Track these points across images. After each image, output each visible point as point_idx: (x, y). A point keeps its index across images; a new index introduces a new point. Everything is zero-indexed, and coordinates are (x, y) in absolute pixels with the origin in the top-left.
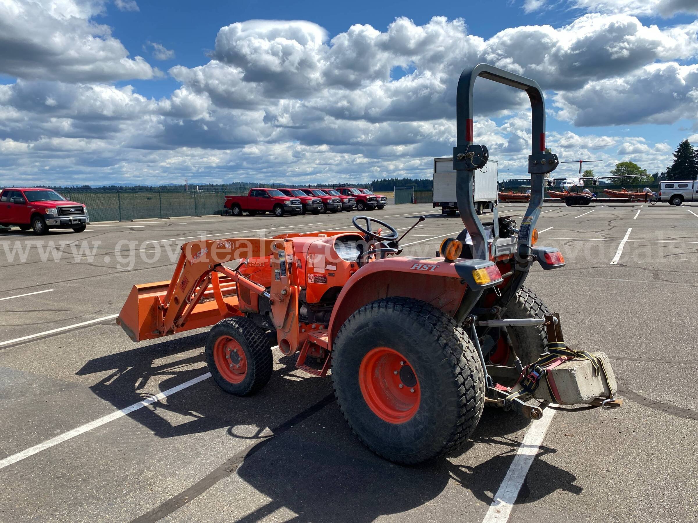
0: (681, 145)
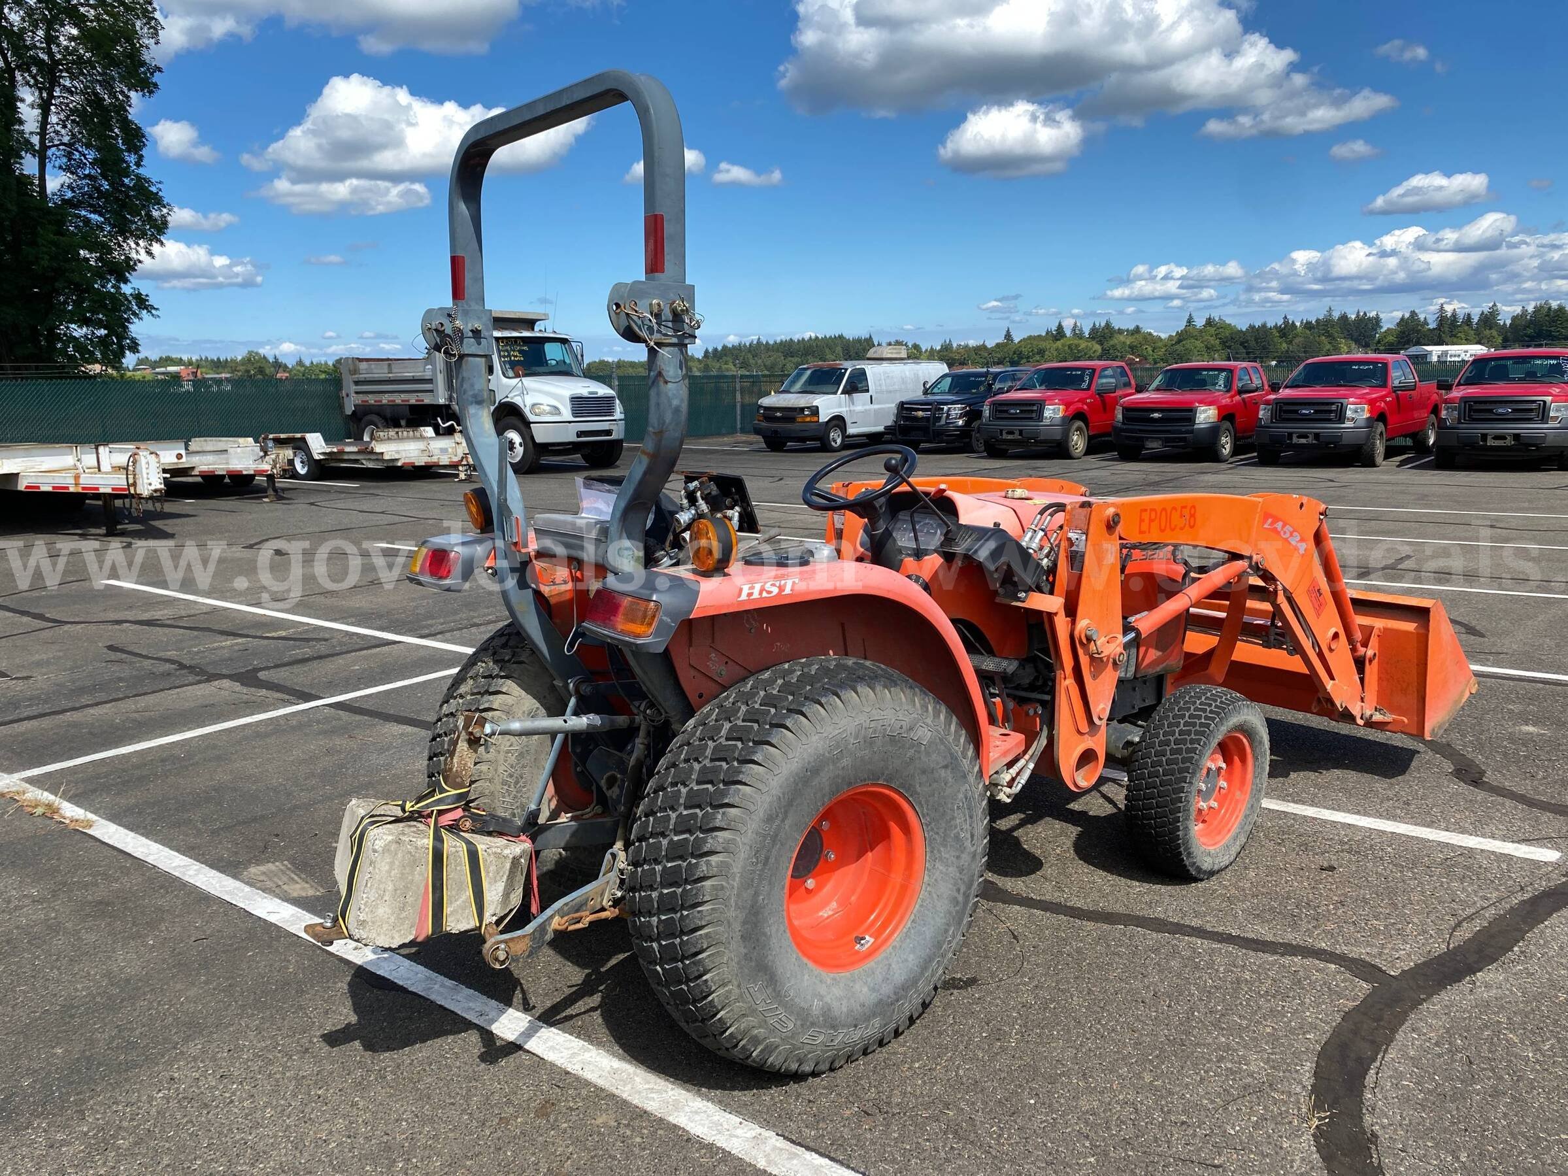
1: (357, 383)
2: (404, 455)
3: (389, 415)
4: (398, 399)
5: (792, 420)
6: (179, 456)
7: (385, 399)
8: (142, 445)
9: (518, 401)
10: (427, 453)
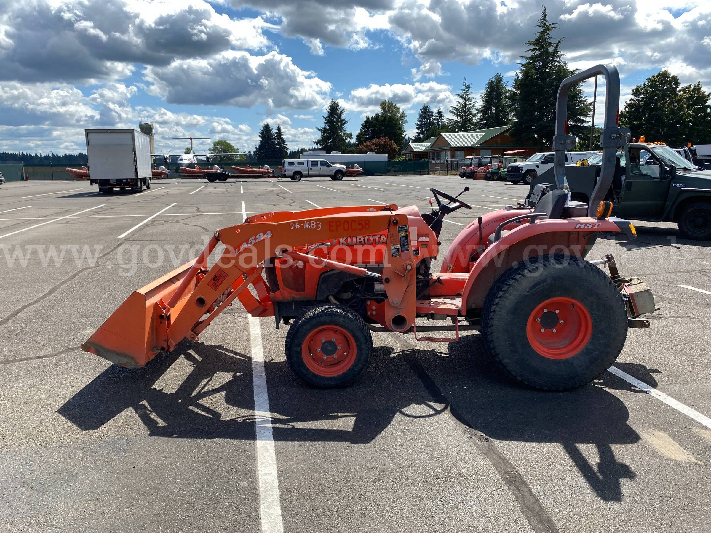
0: (264, 128)
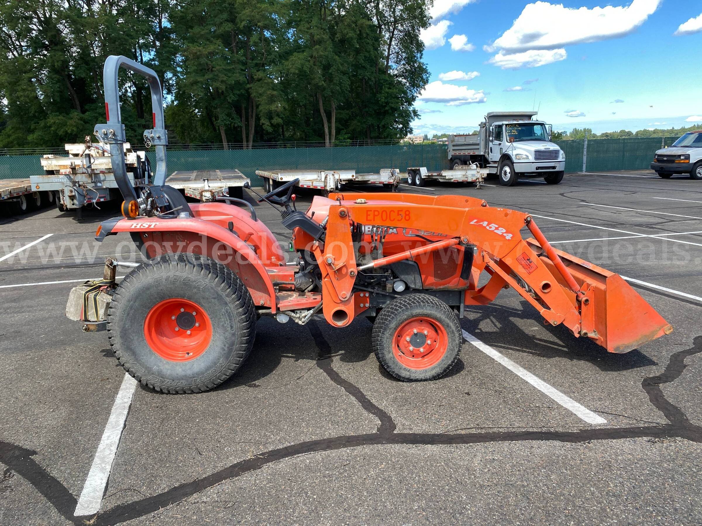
1: (454, 146)
2: (454, 177)
3: (462, 159)
4: (467, 153)
5: (673, 162)
6: (353, 176)
7: (462, 153)
8: (336, 172)
9: (510, 153)
10: (465, 176)
